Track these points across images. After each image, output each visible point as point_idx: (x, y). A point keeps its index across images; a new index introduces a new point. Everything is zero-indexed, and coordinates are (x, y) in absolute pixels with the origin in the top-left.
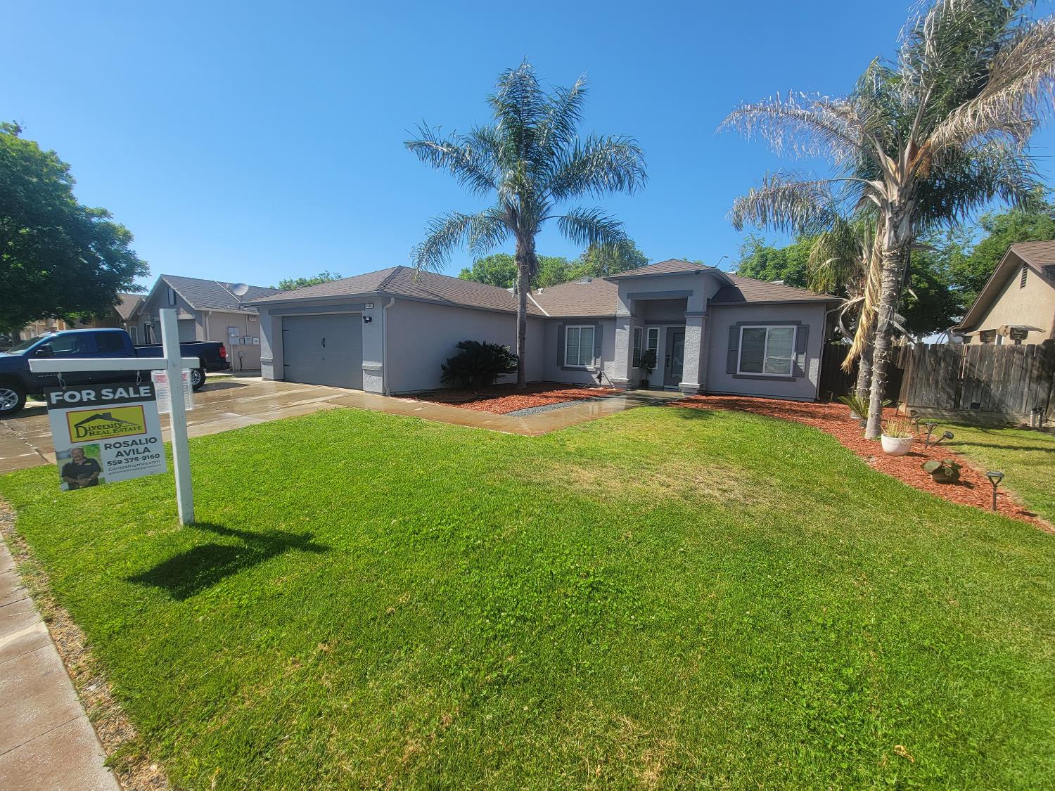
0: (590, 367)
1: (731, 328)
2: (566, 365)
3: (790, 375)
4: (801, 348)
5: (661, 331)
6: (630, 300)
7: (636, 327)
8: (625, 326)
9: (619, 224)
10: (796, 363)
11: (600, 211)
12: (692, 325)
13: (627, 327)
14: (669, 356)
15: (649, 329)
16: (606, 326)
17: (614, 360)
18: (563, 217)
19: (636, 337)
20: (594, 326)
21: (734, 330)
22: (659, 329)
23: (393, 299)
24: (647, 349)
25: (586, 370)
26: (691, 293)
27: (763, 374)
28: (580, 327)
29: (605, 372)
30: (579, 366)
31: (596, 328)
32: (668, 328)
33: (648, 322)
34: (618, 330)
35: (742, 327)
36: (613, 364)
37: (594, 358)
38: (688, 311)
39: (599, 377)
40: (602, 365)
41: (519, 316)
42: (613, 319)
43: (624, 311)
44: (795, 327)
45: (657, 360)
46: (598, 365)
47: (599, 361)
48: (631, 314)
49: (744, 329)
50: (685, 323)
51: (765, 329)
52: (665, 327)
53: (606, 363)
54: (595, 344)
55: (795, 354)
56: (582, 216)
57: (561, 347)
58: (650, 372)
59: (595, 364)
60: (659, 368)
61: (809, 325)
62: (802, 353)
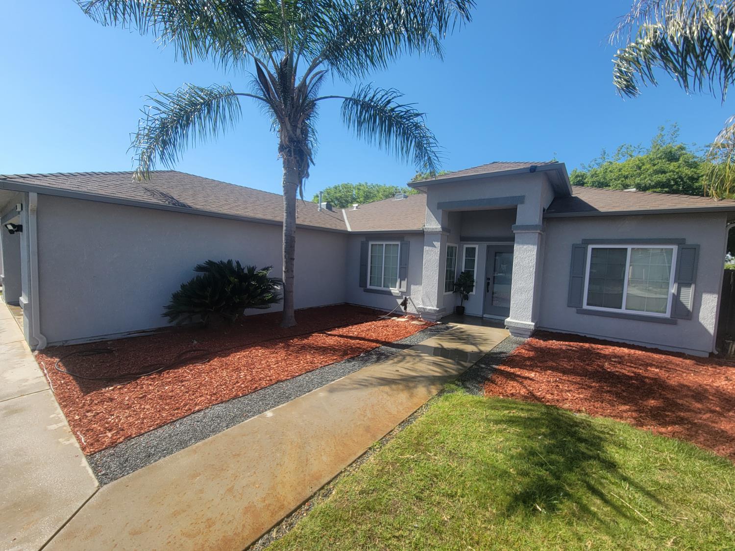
0: (395, 291)
1: (575, 247)
2: (369, 287)
3: (668, 315)
4: (686, 277)
5: (480, 249)
6: (441, 211)
7: (448, 244)
8: (435, 243)
9: (417, 115)
10: (676, 298)
11: (395, 95)
12: (524, 243)
13: (438, 244)
14: (489, 279)
15: (465, 246)
16: (413, 243)
17: (421, 284)
18: (346, 99)
19: (449, 257)
20: (399, 243)
21: (578, 251)
22: (477, 247)
23: (33, 196)
24: (463, 271)
25: (390, 293)
26: (521, 199)
27: (623, 310)
28: (384, 243)
29: (412, 297)
30: (382, 288)
31: (402, 245)
32: (488, 247)
33: (463, 239)
34: (426, 248)
35: (590, 247)
36: (420, 288)
37: (399, 280)
38: (517, 224)
39: (404, 304)
40: (408, 288)
41: (284, 228)
42: (420, 235)
43: (433, 225)
44: (675, 248)
45: (475, 284)
46: (404, 289)
47: (404, 283)
48: (442, 228)
49: (593, 249)
50: (514, 241)
51: (626, 249)
52: (485, 245)
53: (412, 287)
54: (401, 264)
55: (676, 286)
56: (371, 100)
57: (363, 265)
58: (466, 298)
59: (400, 288)
60: (477, 293)
61: (699, 246)
62: (688, 285)
